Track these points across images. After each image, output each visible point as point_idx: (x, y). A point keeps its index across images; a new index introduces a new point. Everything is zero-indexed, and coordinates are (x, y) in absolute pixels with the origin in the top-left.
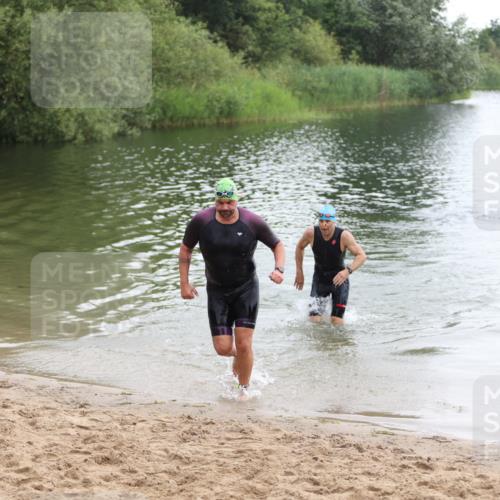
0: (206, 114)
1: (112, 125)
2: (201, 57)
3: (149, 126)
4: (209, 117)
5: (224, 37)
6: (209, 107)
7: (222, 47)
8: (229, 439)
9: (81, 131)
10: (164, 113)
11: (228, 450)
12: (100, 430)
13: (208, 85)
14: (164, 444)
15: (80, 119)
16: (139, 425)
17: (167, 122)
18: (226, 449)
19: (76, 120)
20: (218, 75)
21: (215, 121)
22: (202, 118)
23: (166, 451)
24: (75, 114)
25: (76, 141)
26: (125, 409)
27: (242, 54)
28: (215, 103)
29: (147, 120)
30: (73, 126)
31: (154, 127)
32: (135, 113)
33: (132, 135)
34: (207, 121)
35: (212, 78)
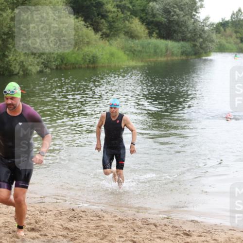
0: (82, 62)
1: (36, 67)
2: (80, 35)
3: (55, 68)
4: (83, 64)
5: (92, 25)
6: (84, 59)
7: (90, 30)
8: (92, 220)
9: (21, 69)
10: (62, 61)
11: (92, 226)
12: (30, 215)
13: (83, 48)
14: (61, 222)
15: (21, 64)
16: (49, 213)
17: (63, 66)
18: (91, 225)
19: (19, 64)
20: (88, 43)
21: (87, 66)
22: (80, 64)
23: (62, 225)
24: (19, 61)
25: (19, 75)
26: (42, 205)
27: (100, 33)
28: (87, 57)
29: (53, 65)
30: (18, 67)
31: (57, 68)
32: (48, 61)
33: (46, 72)
34: (83, 66)
35: (86, 45)
